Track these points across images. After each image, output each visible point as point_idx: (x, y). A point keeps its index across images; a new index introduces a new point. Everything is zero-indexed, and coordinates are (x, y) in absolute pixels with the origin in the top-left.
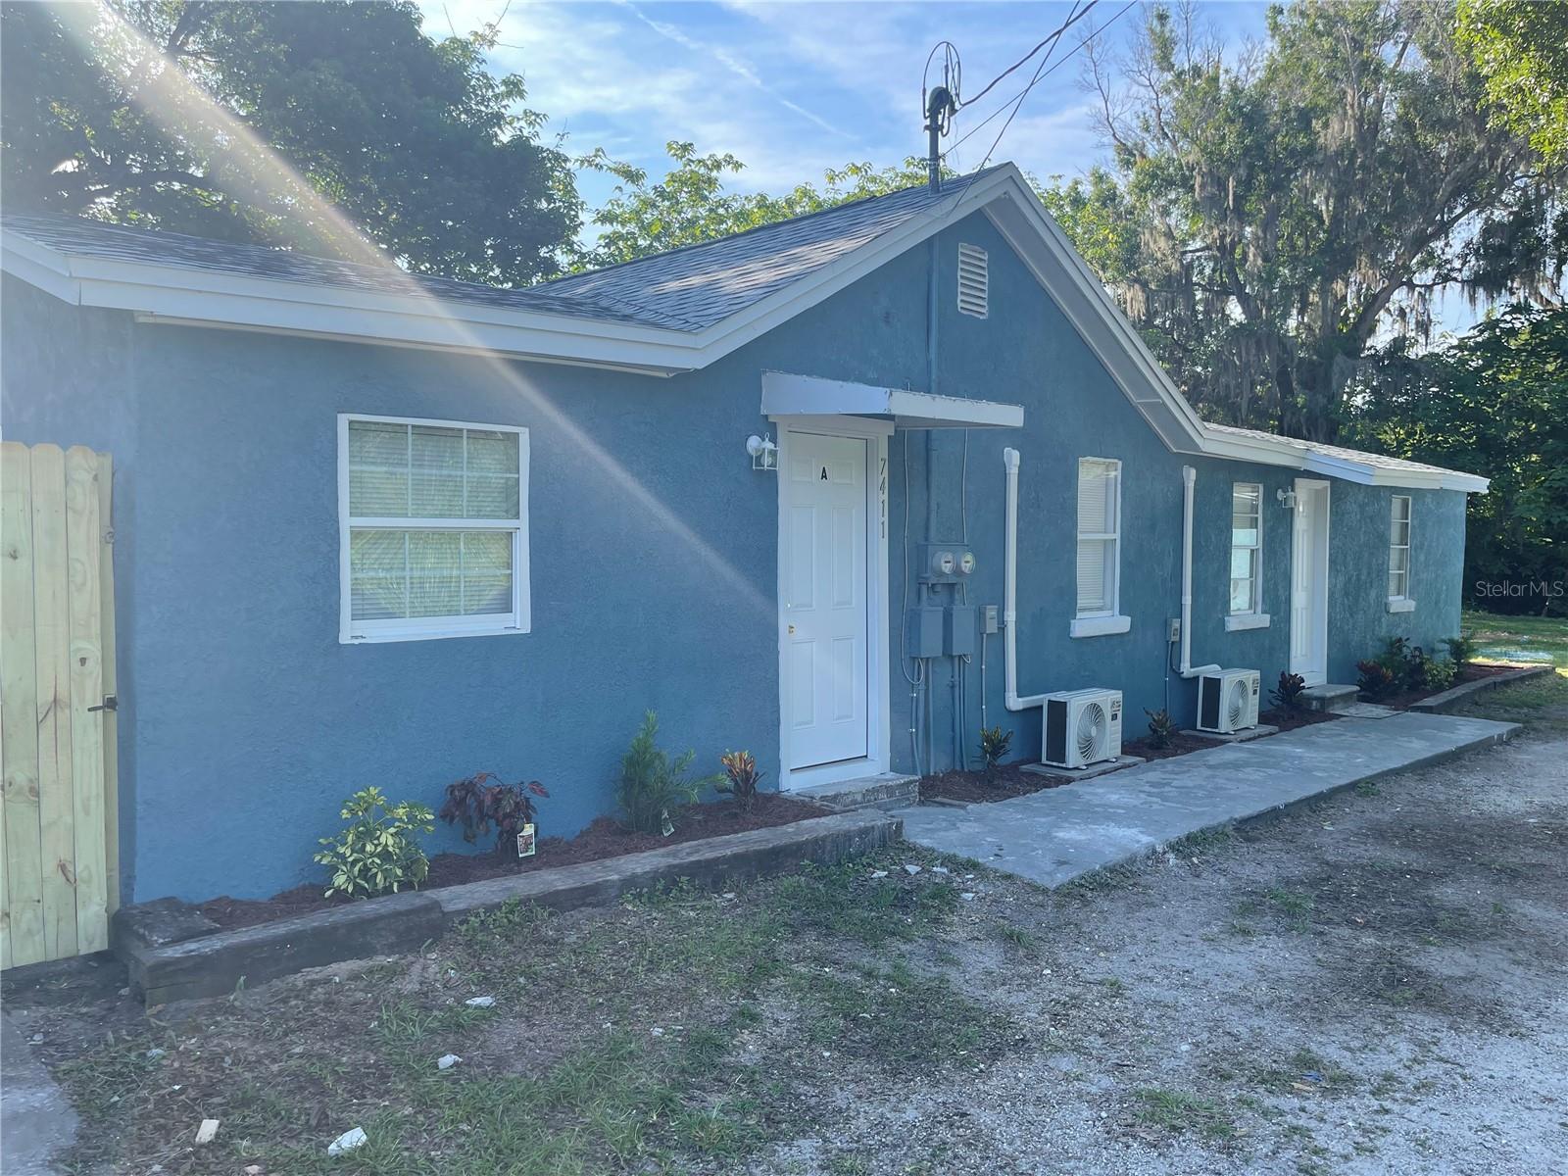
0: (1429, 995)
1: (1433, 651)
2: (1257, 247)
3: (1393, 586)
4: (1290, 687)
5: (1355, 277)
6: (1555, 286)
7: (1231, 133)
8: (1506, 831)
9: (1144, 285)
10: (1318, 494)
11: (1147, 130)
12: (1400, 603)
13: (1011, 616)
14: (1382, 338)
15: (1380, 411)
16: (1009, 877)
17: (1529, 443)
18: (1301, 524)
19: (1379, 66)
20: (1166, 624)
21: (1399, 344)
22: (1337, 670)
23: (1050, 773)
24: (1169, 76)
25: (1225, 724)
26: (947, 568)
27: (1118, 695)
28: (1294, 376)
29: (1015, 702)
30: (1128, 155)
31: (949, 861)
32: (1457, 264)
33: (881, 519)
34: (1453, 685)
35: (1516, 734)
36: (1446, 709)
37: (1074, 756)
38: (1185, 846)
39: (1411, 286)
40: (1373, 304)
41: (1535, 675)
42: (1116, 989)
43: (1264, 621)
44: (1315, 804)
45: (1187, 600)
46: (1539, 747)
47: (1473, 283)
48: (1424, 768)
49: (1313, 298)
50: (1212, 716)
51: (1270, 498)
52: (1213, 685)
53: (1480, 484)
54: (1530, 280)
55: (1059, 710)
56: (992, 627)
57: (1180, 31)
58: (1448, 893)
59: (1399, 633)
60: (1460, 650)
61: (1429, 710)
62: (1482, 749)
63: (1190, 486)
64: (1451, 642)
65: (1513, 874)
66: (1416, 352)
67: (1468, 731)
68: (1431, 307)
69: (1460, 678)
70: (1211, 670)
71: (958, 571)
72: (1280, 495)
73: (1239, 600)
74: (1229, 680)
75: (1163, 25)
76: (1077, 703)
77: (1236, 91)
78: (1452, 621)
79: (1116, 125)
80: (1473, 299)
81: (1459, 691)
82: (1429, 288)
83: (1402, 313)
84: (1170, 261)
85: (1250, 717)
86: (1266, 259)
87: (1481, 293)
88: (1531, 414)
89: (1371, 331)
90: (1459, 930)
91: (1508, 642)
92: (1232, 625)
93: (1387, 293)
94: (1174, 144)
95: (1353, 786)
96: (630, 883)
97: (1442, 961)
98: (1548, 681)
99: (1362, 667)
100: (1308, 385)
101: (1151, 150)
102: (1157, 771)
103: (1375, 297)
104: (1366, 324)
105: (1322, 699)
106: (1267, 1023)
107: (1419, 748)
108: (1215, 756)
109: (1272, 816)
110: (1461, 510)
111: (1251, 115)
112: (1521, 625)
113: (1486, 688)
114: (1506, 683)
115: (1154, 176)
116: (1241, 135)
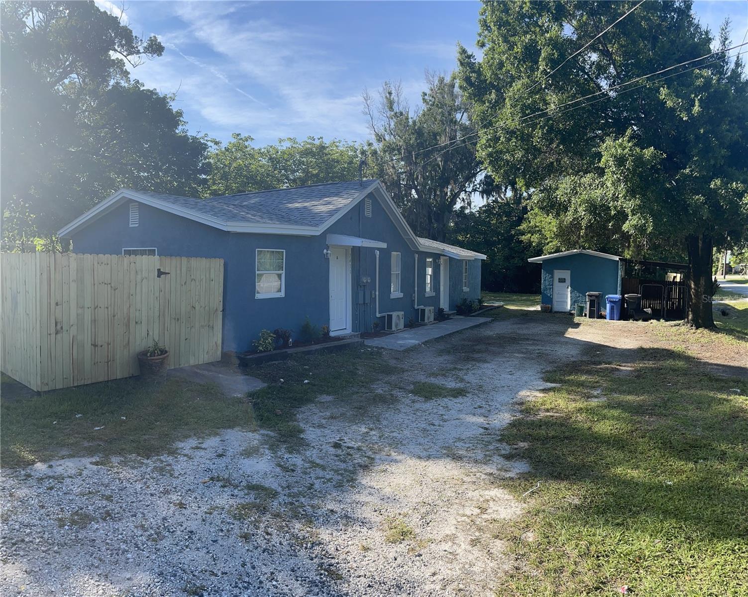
0: (474, 360)
1: (474, 302)
2: (421, 175)
3: (464, 285)
4: (441, 311)
5: (450, 187)
6: (505, 195)
7: (413, 137)
8: (489, 338)
9: (386, 183)
10: (445, 260)
11: (386, 131)
12: (466, 289)
13: (377, 293)
14: (458, 206)
15: (458, 230)
16: (391, 349)
17: (499, 242)
18: (442, 268)
19: (456, 121)
20: (411, 295)
21: (463, 208)
22: (451, 307)
23: (388, 332)
24: (393, 113)
25: (426, 321)
26: (365, 281)
27: (403, 313)
28: (433, 217)
29: (378, 315)
30: (380, 138)
31: (376, 348)
32: (478, 186)
33: (350, 269)
34: (479, 310)
35: (493, 321)
36: (478, 315)
37: (394, 328)
38: (425, 343)
39: (466, 192)
40: (455, 196)
41: (498, 307)
42: (420, 364)
43: (434, 294)
44: (450, 335)
45: (416, 289)
46: (498, 323)
47: (482, 193)
48: (472, 328)
49: (438, 193)
50: (423, 319)
51: (434, 260)
52: (423, 311)
53: (484, 257)
54: (499, 193)
55: (390, 317)
56: (373, 296)
57: (396, 99)
58: (478, 347)
59: (466, 297)
60: (480, 301)
61: (473, 316)
62: (485, 324)
63: (416, 259)
64: (478, 299)
65: (489, 344)
66: (467, 211)
67: (482, 320)
68: (471, 199)
69: (480, 309)
70: (422, 307)
71: (367, 282)
72: (437, 261)
73: (428, 289)
74: (427, 309)
75: (390, 96)
76: (395, 315)
77: (414, 122)
78: (478, 294)
79: (375, 127)
80: (483, 197)
81: (480, 311)
82: (471, 193)
83: (463, 200)
84: (394, 176)
85: (432, 319)
86: (424, 179)
87: (485, 196)
88: (499, 233)
89: (455, 204)
90: (479, 352)
91: (493, 300)
92: (427, 295)
93: (459, 193)
94: (395, 137)
95: (458, 332)
96: (316, 350)
97: (476, 356)
98: (502, 309)
99: (457, 306)
100: (437, 221)
101: (387, 138)
102: (413, 331)
103: (456, 194)
104: (454, 202)
105: (448, 314)
106: (448, 365)
107: (471, 324)
108: (426, 327)
109: (442, 337)
110: (480, 264)
111: (419, 133)
112: (497, 295)
113: (486, 311)
114: (491, 309)
115: (388, 147)
116: (416, 139)
